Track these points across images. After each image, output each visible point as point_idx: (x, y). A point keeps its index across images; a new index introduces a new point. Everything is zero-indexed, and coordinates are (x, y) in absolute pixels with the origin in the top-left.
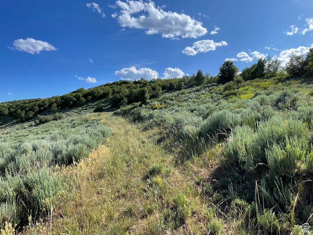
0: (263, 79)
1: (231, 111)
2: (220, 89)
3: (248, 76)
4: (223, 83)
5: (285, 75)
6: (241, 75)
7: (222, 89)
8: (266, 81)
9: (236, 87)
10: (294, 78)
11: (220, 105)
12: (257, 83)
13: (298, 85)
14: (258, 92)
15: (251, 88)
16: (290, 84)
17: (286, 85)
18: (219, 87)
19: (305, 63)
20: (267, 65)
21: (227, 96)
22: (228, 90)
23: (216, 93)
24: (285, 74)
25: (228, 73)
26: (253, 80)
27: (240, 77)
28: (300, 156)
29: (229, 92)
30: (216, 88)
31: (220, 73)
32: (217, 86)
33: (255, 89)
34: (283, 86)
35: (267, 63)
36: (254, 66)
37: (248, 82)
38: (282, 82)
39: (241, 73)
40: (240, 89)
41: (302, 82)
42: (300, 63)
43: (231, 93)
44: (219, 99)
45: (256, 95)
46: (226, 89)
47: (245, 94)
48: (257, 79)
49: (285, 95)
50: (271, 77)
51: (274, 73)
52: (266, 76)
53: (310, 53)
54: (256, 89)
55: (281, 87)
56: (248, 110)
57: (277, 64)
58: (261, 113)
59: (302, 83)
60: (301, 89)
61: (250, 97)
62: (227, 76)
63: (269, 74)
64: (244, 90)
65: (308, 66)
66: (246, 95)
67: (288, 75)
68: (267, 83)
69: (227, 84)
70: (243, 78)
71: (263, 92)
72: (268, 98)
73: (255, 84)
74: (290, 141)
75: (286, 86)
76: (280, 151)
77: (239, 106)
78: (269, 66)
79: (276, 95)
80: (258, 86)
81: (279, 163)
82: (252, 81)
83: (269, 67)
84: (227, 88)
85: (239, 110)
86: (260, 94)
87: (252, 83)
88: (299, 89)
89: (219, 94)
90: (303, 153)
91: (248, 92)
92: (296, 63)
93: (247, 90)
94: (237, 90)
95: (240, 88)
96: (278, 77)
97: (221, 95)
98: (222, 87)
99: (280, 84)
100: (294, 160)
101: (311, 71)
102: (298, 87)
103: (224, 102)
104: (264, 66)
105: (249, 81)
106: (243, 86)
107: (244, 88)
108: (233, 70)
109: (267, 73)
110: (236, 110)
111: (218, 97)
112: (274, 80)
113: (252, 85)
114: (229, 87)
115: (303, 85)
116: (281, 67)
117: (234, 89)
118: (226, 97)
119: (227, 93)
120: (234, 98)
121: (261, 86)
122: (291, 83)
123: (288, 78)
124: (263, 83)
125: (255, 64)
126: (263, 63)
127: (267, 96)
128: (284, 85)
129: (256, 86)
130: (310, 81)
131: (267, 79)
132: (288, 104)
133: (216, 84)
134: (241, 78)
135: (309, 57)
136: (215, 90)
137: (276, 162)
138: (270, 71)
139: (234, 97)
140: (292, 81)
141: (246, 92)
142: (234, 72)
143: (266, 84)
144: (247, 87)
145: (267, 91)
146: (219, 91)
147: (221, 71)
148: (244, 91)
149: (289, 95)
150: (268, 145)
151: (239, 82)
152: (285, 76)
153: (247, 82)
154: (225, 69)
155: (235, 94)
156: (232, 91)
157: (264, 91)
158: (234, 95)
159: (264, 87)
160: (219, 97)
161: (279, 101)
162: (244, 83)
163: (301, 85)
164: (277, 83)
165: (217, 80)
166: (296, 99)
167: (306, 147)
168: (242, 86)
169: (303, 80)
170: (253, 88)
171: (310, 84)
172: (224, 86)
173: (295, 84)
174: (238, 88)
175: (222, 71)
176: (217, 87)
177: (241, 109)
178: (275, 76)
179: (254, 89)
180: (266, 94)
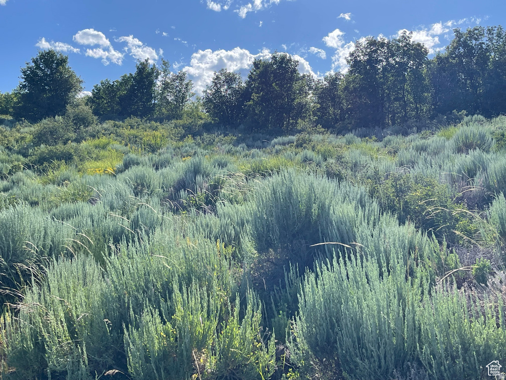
0: (150, 120)
1: (50, 210)
2: (22, 138)
3: (108, 106)
4: (34, 120)
5: (201, 119)
6: (89, 101)
7: (29, 137)
8: (156, 129)
9: (73, 135)
10: (223, 128)
11: (15, 190)
12: (133, 132)
13: (227, 147)
14: (133, 156)
15: (117, 145)
16: (211, 143)
17: (202, 145)
18: (18, 131)
19: (245, 94)
20: (159, 83)
21: (42, 160)
22: (46, 142)
23: (8, 148)
24: (203, 117)
25: (50, 91)
26: (123, 122)
27: (87, 108)
28: (205, 336)
29: (49, 148)
30: (8, 133)
31: (24, 86)
32: (12, 124)
33: (125, 148)
34: (197, 147)
35: (160, 78)
36: (125, 81)
37: (108, 124)
38: (194, 136)
39: (90, 94)
40: (84, 144)
41: (237, 140)
42: (235, 92)
43: (55, 153)
44: (15, 169)
45: (127, 166)
46: (40, 138)
47: (97, 159)
48: (134, 120)
49: (196, 170)
50: (169, 118)
51: (176, 107)
52: (156, 114)
53: (255, 71)
54: (128, 148)
55: (190, 150)
56: (99, 208)
57: (184, 83)
58: (132, 217)
59: (236, 143)
60: (233, 159)
61: (110, 170)
62: (48, 98)
63: (164, 110)
64: (96, 148)
65: (251, 102)
66: (99, 164)
67: (209, 120)
68: (157, 133)
69: (46, 123)
70: (96, 113)
71: (145, 158)
72: (155, 177)
73: (126, 132)
74: (183, 298)
75: (204, 148)
76: (160, 327)
77: (74, 194)
78: (166, 86)
79: (177, 169)
80: (134, 140)
81: (155, 363)
82: (121, 123)
83: (164, 89)
84: (44, 135)
85: (71, 206)
86: (138, 164)
87: (120, 130)
88: (229, 158)
89: (19, 153)
90: (210, 328)
91: (106, 153)
92: (226, 90)
93: (104, 147)
94: (74, 144)
95: (85, 140)
96: (185, 120)
97: (25, 156)
98: (28, 131)
99: (189, 140)
100: (189, 351)
101: (256, 117)
102: (229, 152)
103: (31, 181)
104: (152, 84)
105: (112, 122)
106: (93, 136)
107: (97, 141)
108: (67, 81)
109: (159, 106)
110: (64, 207)
111: (12, 162)
112: (176, 126)
113: (117, 136)
114: (52, 133)
115: (239, 148)
116: (193, 94)
117: (65, 143)
118: (40, 165)
119: (43, 152)
120: (64, 170)
121: (141, 139)
122: (214, 141)
123: (207, 128)
124: (150, 132)
125: (131, 75)
126: (150, 74)
127: (157, 169)
128: (199, 145)
129: (130, 140)
130: (254, 140)
131: (158, 124)
132: (201, 194)
133: (10, 118)
134: (87, 110)
135: (254, 80)
136: (6, 137)
137: (147, 359)
138: (168, 102)
139: (63, 167)
140: (217, 137)
141: (102, 153)
142: (69, 90)
143: (155, 137)
144: (104, 140)
145: (156, 158)
146: (17, 141)
147: (28, 78)
148: (96, 151)
149: (205, 172)
150: (132, 312)
151: (80, 121)
152: (203, 122)
153: (105, 125)
154: (40, 73)
155: (67, 158)
156: (60, 147)
157: (150, 154)
158: (63, 161)
159: (150, 145)
160: (16, 163)
161: (182, 185)
162: (97, 128)
163: (234, 149)
164: (182, 138)
165: (13, 108)
166: (218, 183)
167: (217, 312)
168: (90, 136)
169: (240, 135)
170: (121, 143)
171: (253, 147)
172: (35, 128)
173: (223, 144)
174: (78, 141)
175: (31, 78)
176: (14, 130)
177: (80, 204)
178: (179, 117)
179: (122, 148)
180: (153, 166)
